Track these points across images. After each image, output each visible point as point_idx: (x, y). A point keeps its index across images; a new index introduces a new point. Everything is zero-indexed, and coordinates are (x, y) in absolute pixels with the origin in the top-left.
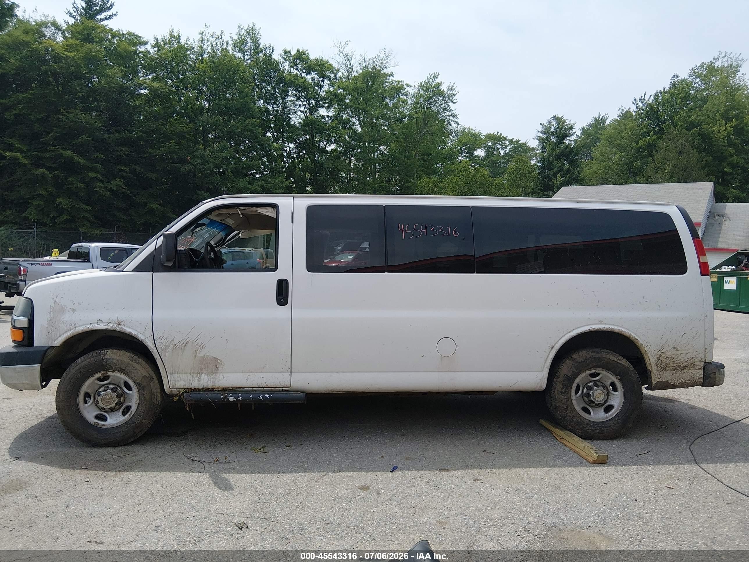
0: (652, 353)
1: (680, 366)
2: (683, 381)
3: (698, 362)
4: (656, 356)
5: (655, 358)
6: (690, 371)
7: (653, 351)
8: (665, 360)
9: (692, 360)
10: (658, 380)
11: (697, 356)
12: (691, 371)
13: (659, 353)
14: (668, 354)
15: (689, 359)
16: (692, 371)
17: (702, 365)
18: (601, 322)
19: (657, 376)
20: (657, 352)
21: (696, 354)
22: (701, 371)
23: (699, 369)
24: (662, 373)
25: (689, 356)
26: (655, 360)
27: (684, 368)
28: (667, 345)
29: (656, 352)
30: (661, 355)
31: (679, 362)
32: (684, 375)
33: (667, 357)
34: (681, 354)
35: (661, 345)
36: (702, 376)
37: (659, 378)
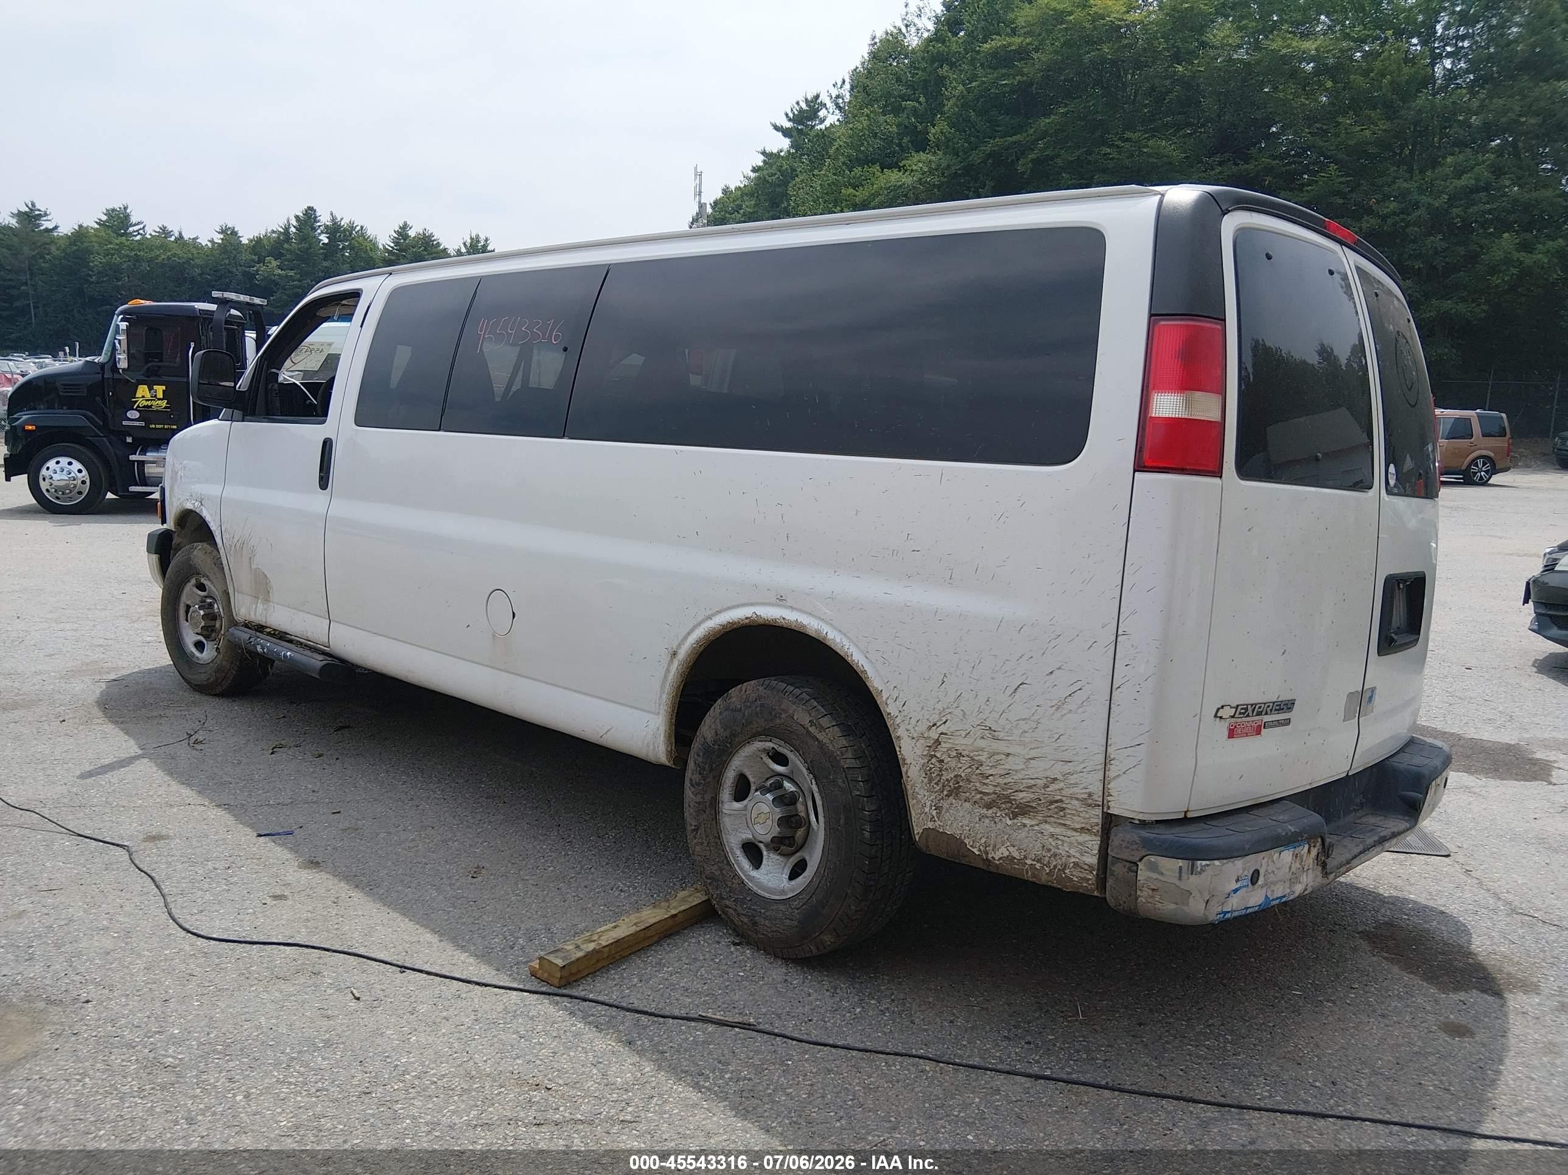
0: (909, 727)
1: (1007, 797)
2: (1016, 854)
3: (1076, 802)
4: (922, 741)
5: (920, 748)
6: (1047, 826)
7: (913, 721)
8: (953, 763)
9: (1053, 787)
10: (930, 825)
11: (1073, 779)
12: (1052, 830)
13: (934, 734)
14: (962, 743)
15: (1040, 783)
16: (1058, 830)
17: (1095, 816)
18: (781, 599)
19: (927, 810)
20: (925, 728)
21: (1067, 768)
22: (1094, 843)
23: (1082, 830)
24: (945, 804)
25: (1039, 770)
26: (919, 753)
27: (1022, 810)
28: (957, 712)
29: (922, 727)
30: (938, 742)
31: (1001, 781)
32: (1023, 834)
33: (960, 755)
34: (1008, 755)
35: (939, 706)
36: (1093, 860)
37: (932, 819)
